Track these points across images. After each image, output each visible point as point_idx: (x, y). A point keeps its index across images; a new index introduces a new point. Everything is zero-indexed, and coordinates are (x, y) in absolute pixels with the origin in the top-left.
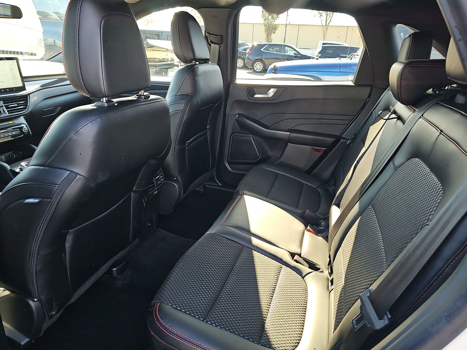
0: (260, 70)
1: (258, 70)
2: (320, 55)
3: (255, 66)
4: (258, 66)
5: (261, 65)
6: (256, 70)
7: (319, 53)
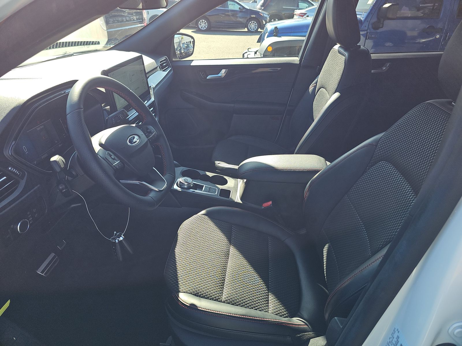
0: (205, 29)
1: (203, 28)
2: (263, 8)
3: (199, 24)
4: (203, 25)
5: (206, 23)
6: (201, 29)
7: (262, 6)
